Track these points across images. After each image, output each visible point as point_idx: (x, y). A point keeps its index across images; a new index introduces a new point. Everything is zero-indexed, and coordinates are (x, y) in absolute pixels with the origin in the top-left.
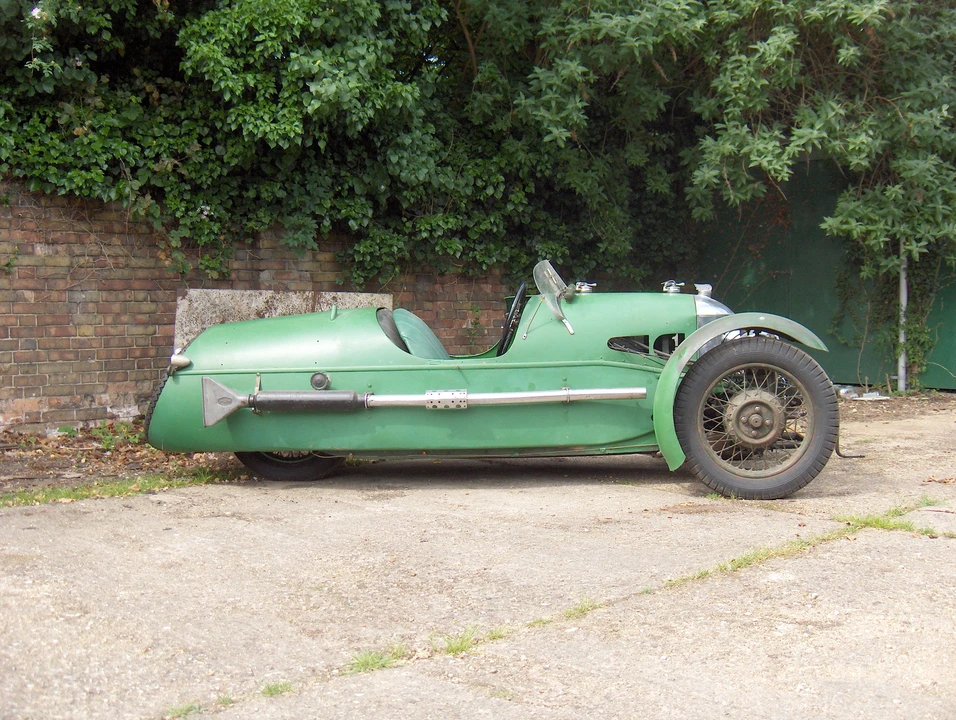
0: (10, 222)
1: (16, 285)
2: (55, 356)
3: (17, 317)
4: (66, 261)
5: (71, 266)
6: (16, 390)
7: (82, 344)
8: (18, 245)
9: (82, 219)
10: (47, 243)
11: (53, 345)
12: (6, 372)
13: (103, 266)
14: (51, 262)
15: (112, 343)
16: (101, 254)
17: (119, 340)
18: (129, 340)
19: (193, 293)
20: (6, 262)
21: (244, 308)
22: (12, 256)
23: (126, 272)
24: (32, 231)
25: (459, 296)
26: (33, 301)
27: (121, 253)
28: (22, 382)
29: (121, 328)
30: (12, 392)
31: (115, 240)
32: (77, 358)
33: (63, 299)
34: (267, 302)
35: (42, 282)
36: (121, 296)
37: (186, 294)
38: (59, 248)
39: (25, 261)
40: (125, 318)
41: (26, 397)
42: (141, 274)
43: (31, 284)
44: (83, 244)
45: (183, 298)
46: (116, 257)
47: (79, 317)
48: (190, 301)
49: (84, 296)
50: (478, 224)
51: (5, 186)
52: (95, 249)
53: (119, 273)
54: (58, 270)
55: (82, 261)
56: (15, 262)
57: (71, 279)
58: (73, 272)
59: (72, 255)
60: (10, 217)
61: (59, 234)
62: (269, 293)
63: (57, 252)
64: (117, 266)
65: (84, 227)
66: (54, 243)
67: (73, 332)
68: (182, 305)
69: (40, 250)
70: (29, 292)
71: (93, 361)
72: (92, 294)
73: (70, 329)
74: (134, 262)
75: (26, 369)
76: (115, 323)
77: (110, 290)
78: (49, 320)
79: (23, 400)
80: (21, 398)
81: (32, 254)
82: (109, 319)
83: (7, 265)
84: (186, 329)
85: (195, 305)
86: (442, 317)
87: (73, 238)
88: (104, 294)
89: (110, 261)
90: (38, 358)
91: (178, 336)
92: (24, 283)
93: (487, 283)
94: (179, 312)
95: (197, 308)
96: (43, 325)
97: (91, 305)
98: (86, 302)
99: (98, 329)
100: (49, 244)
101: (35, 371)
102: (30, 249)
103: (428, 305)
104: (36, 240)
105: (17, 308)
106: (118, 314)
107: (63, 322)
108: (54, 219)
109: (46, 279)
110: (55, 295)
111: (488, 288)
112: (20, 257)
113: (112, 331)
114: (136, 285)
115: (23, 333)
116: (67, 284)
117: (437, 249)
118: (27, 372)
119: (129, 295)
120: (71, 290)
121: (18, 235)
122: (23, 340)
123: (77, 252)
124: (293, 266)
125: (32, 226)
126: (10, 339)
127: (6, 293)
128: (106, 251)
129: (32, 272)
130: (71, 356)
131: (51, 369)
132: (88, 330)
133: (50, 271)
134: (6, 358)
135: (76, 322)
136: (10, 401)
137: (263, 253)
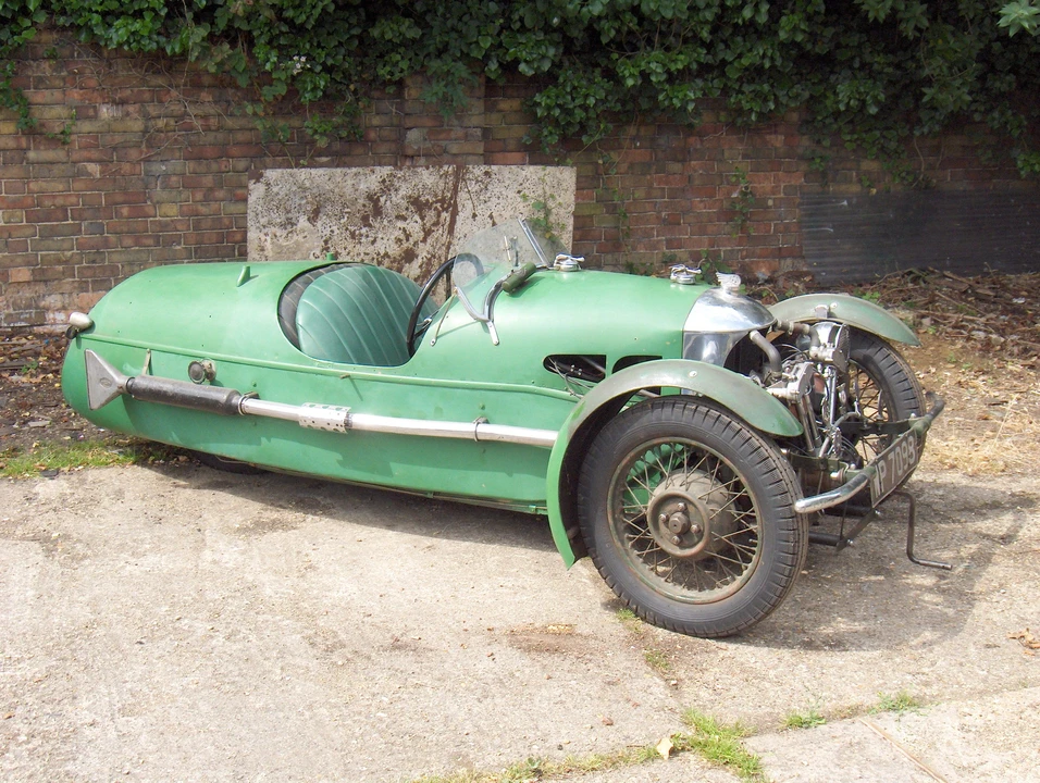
0: (64, 79)
1: (75, 156)
2: (128, 241)
3: (78, 196)
4: (138, 125)
5: (145, 131)
6: (80, 282)
7: (164, 226)
8: (76, 107)
9: (158, 72)
10: (115, 103)
11: (125, 229)
12: (66, 262)
13: (191, 128)
14: (119, 126)
15: (203, 225)
16: (186, 114)
17: (213, 220)
18: (226, 222)
19: (271, 174)
20: (61, 129)
21: (348, 190)
22: (69, 122)
23: (220, 136)
24: (94, 89)
25: (726, 154)
26: (98, 176)
27: (212, 111)
28: (89, 273)
29: (214, 206)
30: (76, 285)
31: (206, 96)
32: (157, 244)
33: (137, 171)
34: (384, 181)
35: (110, 153)
36: (214, 166)
37: (261, 176)
38: (131, 109)
39: (86, 127)
40: (220, 194)
41: (94, 291)
42: (240, 137)
43: (95, 154)
44: (161, 102)
45: (258, 181)
46: (205, 117)
47: (158, 192)
48: (268, 184)
49: (164, 168)
50: (740, 56)
51: (55, 36)
52: (177, 109)
53: (211, 137)
54: (129, 137)
55: (161, 123)
56: (74, 128)
57: (147, 147)
58: (149, 138)
59: (147, 117)
60: (64, 74)
61: (129, 92)
62: (386, 170)
63: (128, 114)
64: (207, 129)
65: (160, 81)
66: (123, 102)
67: (152, 212)
68: (256, 191)
69: (106, 112)
70: (93, 165)
71: (178, 247)
72: (176, 166)
73: (147, 209)
74: (229, 122)
75: (92, 257)
76: (206, 200)
77: (198, 158)
78: (119, 198)
79: (90, 294)
80: (87, 291)
81: (96, 117)
82: (199, 196)
83: (62, 133)
84: (263, 221)
85: (275, 189)
86: (697, 182)
87: (147, 96)
88: (191, 165)
89: (198, 123)
90: (106, 243)
91: (251, 228)
92: (85, 154)
93: (776, 132)
94: (252, 199)
95: (277, 194)
96: (112, 204)
97: (174, 179)
98: (167, 176)
99: (185, 209)
100: (117, 104)
101: (103, 260)
102: (91, 112)
103: (676, 167)
104: (99, 100)
105: (78, 185)
106: (211, 189)
107: (138, 200)
108: (122, 73)
109: (115, 149)
110: (126, 167)
111: (777, 141)
112: (79, 123)
113: (203, 209)
114: (235, 151)
115: (86, 214)
116: (141, 153)
117: (661, 97)
118: (94, 262)
119: (224, 164)
120: (147, 160)
121: (75, 95)
122: (86, 222)
123: (154, 114)
124: (455, 122)
125: (93, 83)
126: (70, 222)
127: (63, 167)
128: (191, 110)
129: (94, 141)
130: (150, 242)
131: (123, 257)
132: (172, 211)
133: (118, 139)
134: (66, 245)
135: (155, 200)
136: (75, 295)
137: (409, 106)
